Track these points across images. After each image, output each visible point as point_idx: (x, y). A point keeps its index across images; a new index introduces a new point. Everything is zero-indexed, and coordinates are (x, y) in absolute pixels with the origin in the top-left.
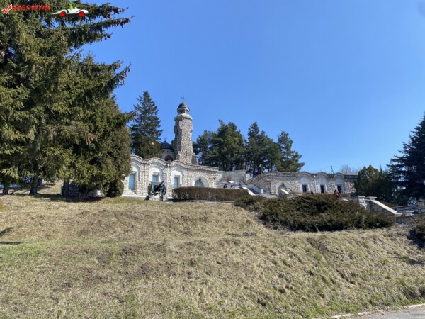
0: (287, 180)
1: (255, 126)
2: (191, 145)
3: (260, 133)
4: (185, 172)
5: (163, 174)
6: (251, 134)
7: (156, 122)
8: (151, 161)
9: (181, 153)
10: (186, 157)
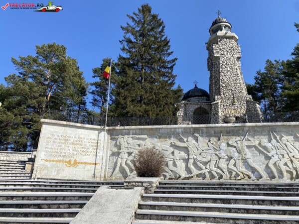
9: (222, 98)
10: (233, 105)
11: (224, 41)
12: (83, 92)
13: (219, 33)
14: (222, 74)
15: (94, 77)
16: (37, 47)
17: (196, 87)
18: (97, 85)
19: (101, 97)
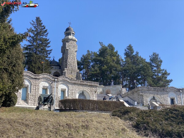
0: (157, 94)
1: (130, 48)
2: (76, 63)
3: (134, 54)
4: (70, 86)
5: (51, 88)
6: (127, 54)
7: (45, 43)
8: (41, 76)
10: (71, 73)
17: (54, 60)
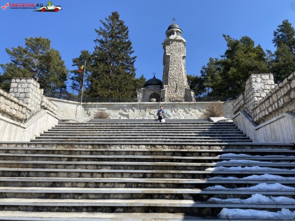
9: (168, 86)
10: (176, 92)
11: (174, 43)
12: (63, 77)
13: (172, 37)
14: (170, 69)
15: (73, 65)
16: (26, 39)
17: (154, 77)
18: (75, 72)
19: (79, 82)
